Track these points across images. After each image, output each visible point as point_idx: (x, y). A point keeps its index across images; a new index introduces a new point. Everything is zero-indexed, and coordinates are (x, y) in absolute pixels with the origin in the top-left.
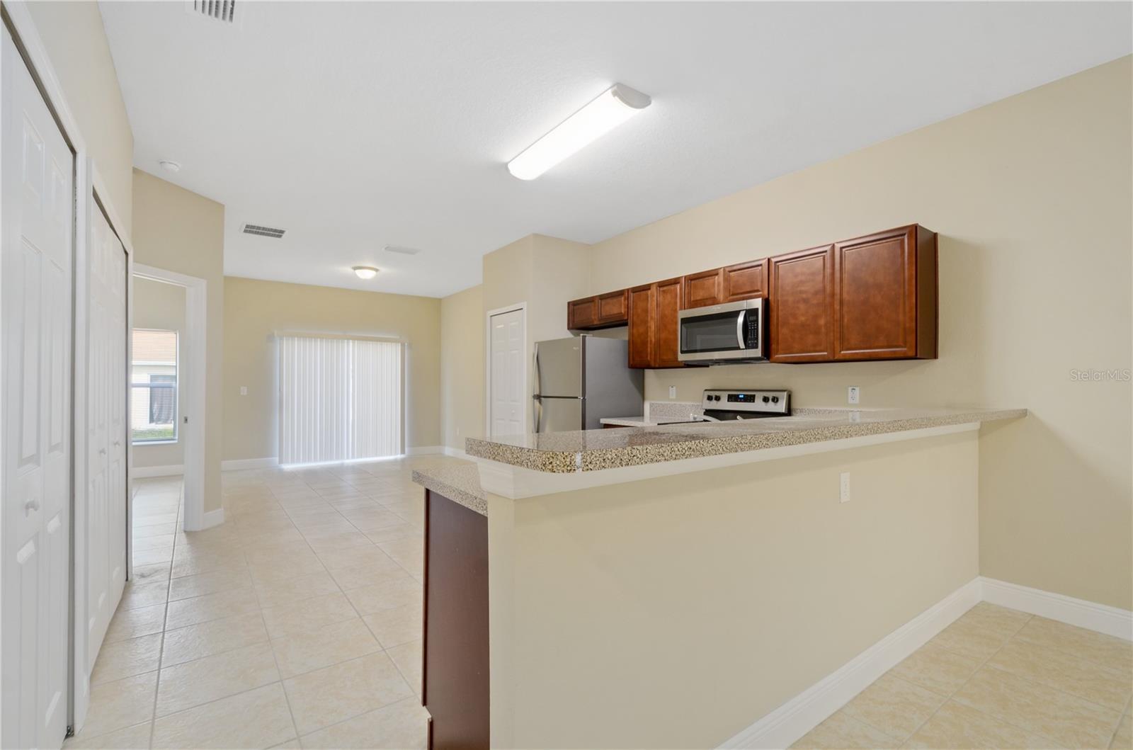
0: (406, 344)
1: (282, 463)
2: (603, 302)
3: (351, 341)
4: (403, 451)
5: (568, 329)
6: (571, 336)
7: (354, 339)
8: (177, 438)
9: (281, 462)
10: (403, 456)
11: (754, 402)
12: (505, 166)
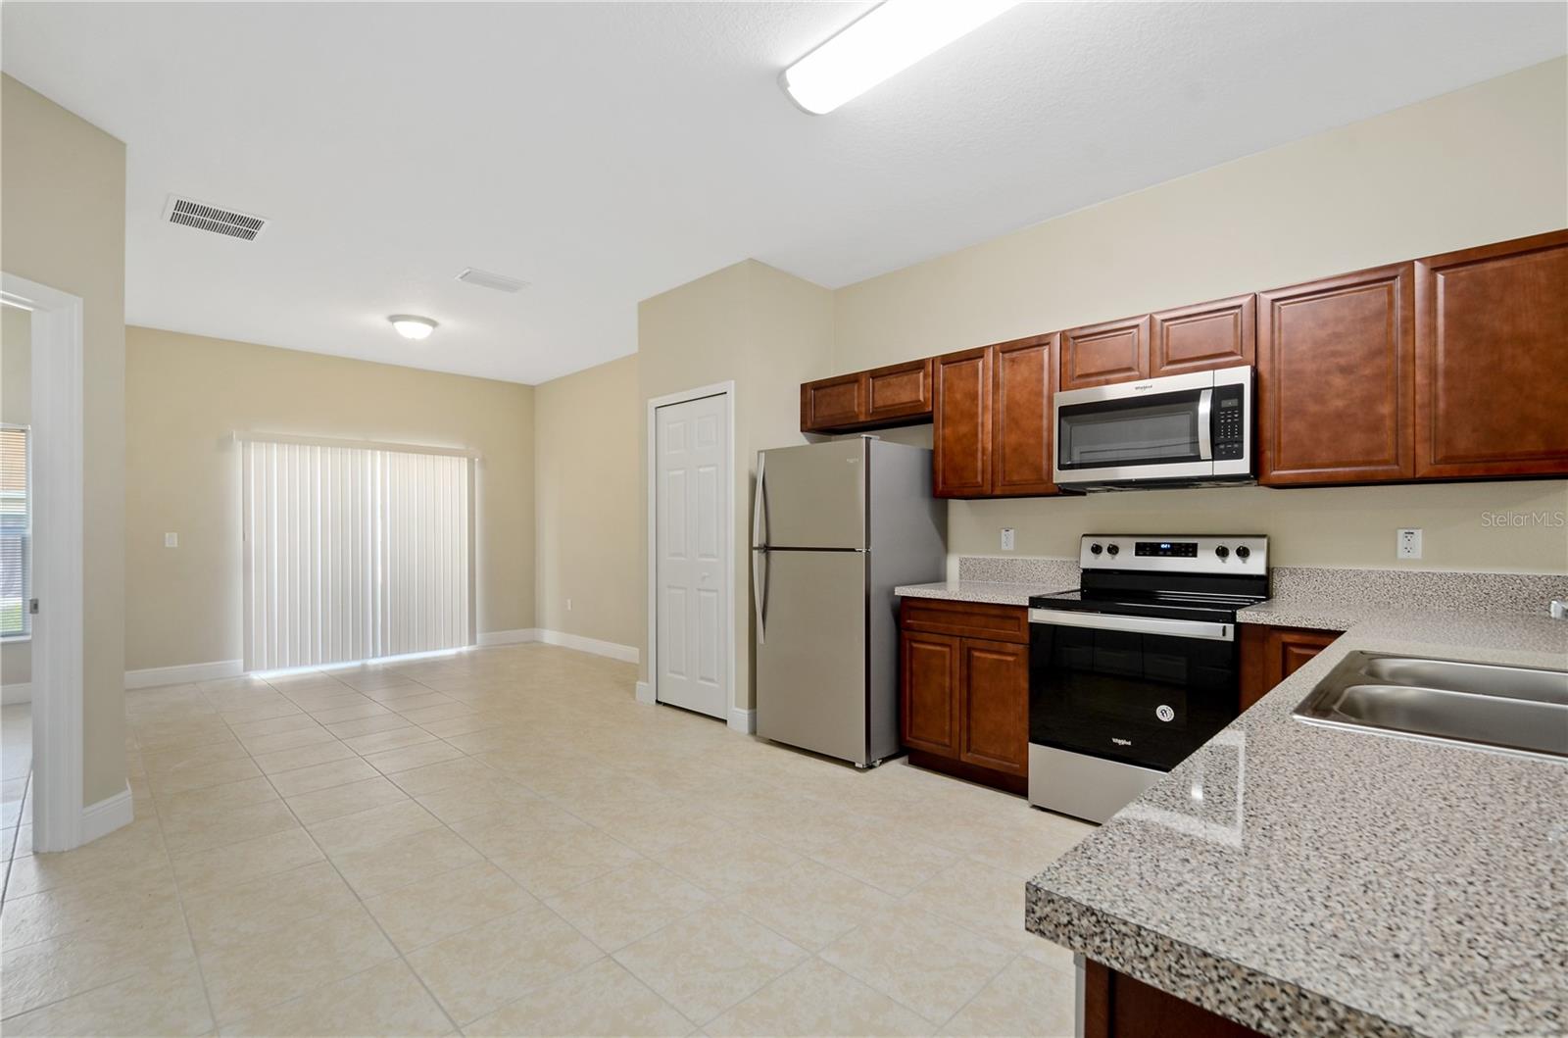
0: (477, 460)
1: (250, 670)
2: (879, 383)
3: (379, 452)
4: (472, 640)
5: (802, 431)
6: (806, 443)
7: (385, 448)
8: (30, 630)
9: (247, 667)
10: (472, 648)
11: (1195, 555)
12: (779, 77)
